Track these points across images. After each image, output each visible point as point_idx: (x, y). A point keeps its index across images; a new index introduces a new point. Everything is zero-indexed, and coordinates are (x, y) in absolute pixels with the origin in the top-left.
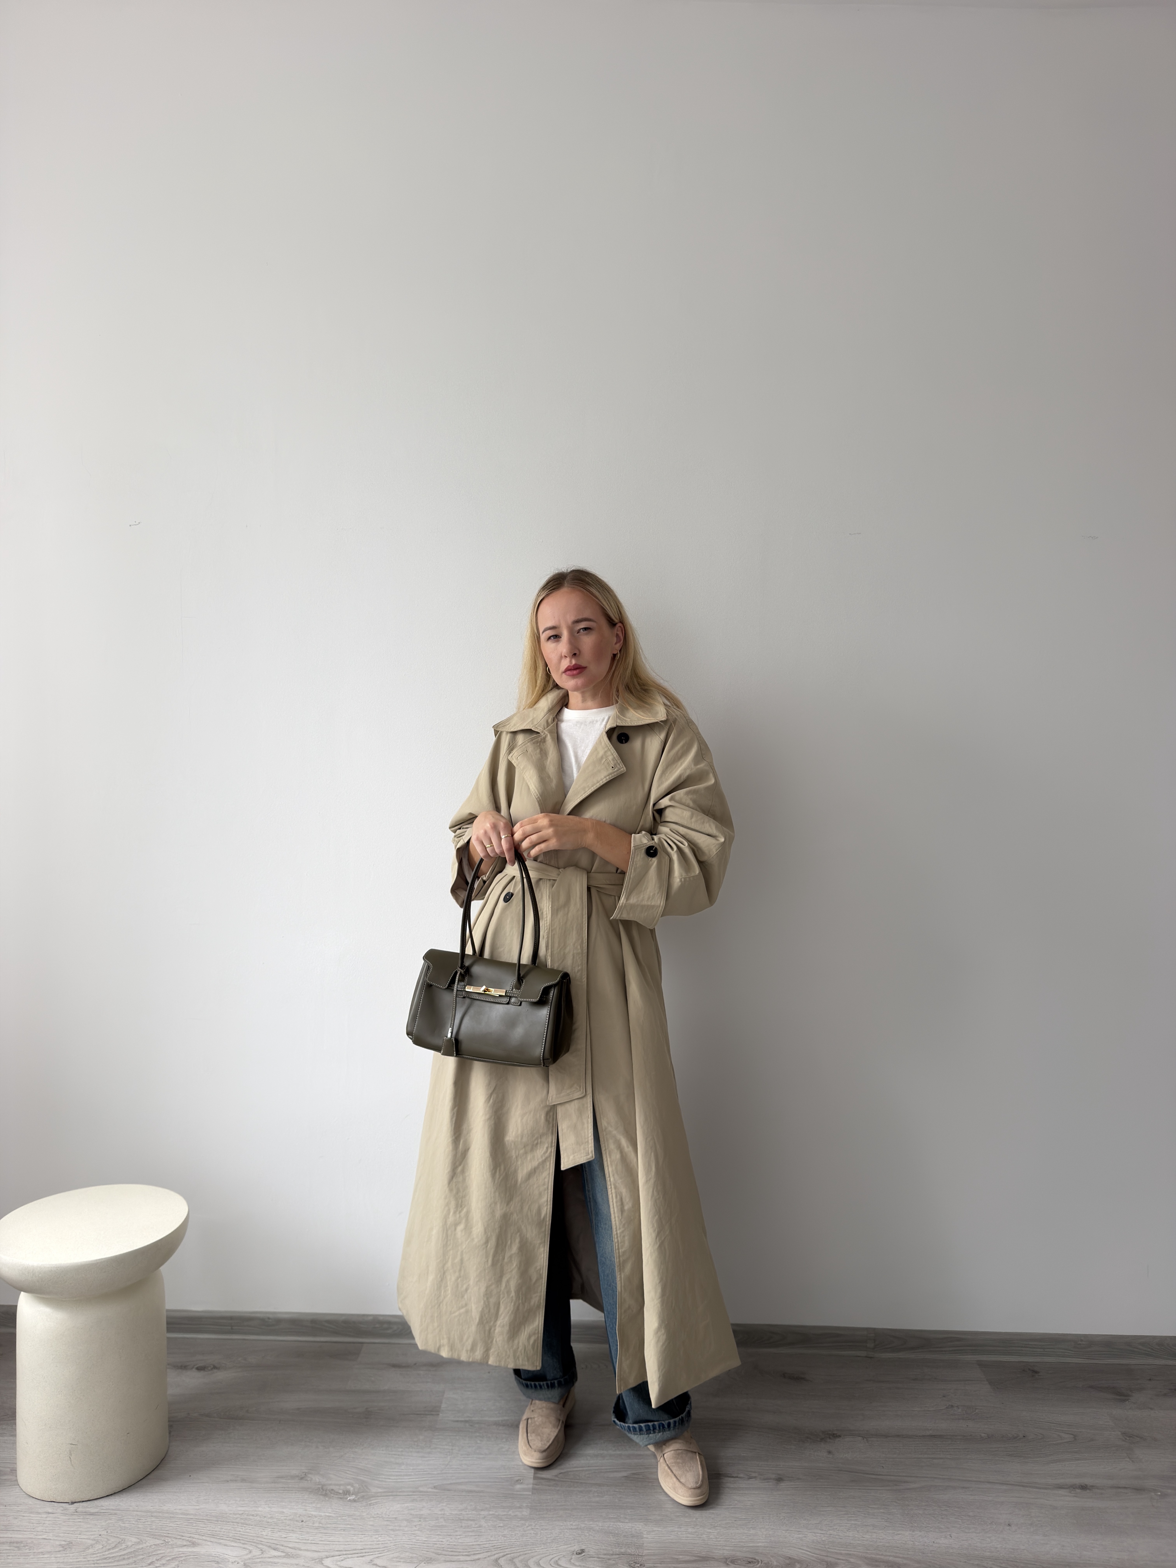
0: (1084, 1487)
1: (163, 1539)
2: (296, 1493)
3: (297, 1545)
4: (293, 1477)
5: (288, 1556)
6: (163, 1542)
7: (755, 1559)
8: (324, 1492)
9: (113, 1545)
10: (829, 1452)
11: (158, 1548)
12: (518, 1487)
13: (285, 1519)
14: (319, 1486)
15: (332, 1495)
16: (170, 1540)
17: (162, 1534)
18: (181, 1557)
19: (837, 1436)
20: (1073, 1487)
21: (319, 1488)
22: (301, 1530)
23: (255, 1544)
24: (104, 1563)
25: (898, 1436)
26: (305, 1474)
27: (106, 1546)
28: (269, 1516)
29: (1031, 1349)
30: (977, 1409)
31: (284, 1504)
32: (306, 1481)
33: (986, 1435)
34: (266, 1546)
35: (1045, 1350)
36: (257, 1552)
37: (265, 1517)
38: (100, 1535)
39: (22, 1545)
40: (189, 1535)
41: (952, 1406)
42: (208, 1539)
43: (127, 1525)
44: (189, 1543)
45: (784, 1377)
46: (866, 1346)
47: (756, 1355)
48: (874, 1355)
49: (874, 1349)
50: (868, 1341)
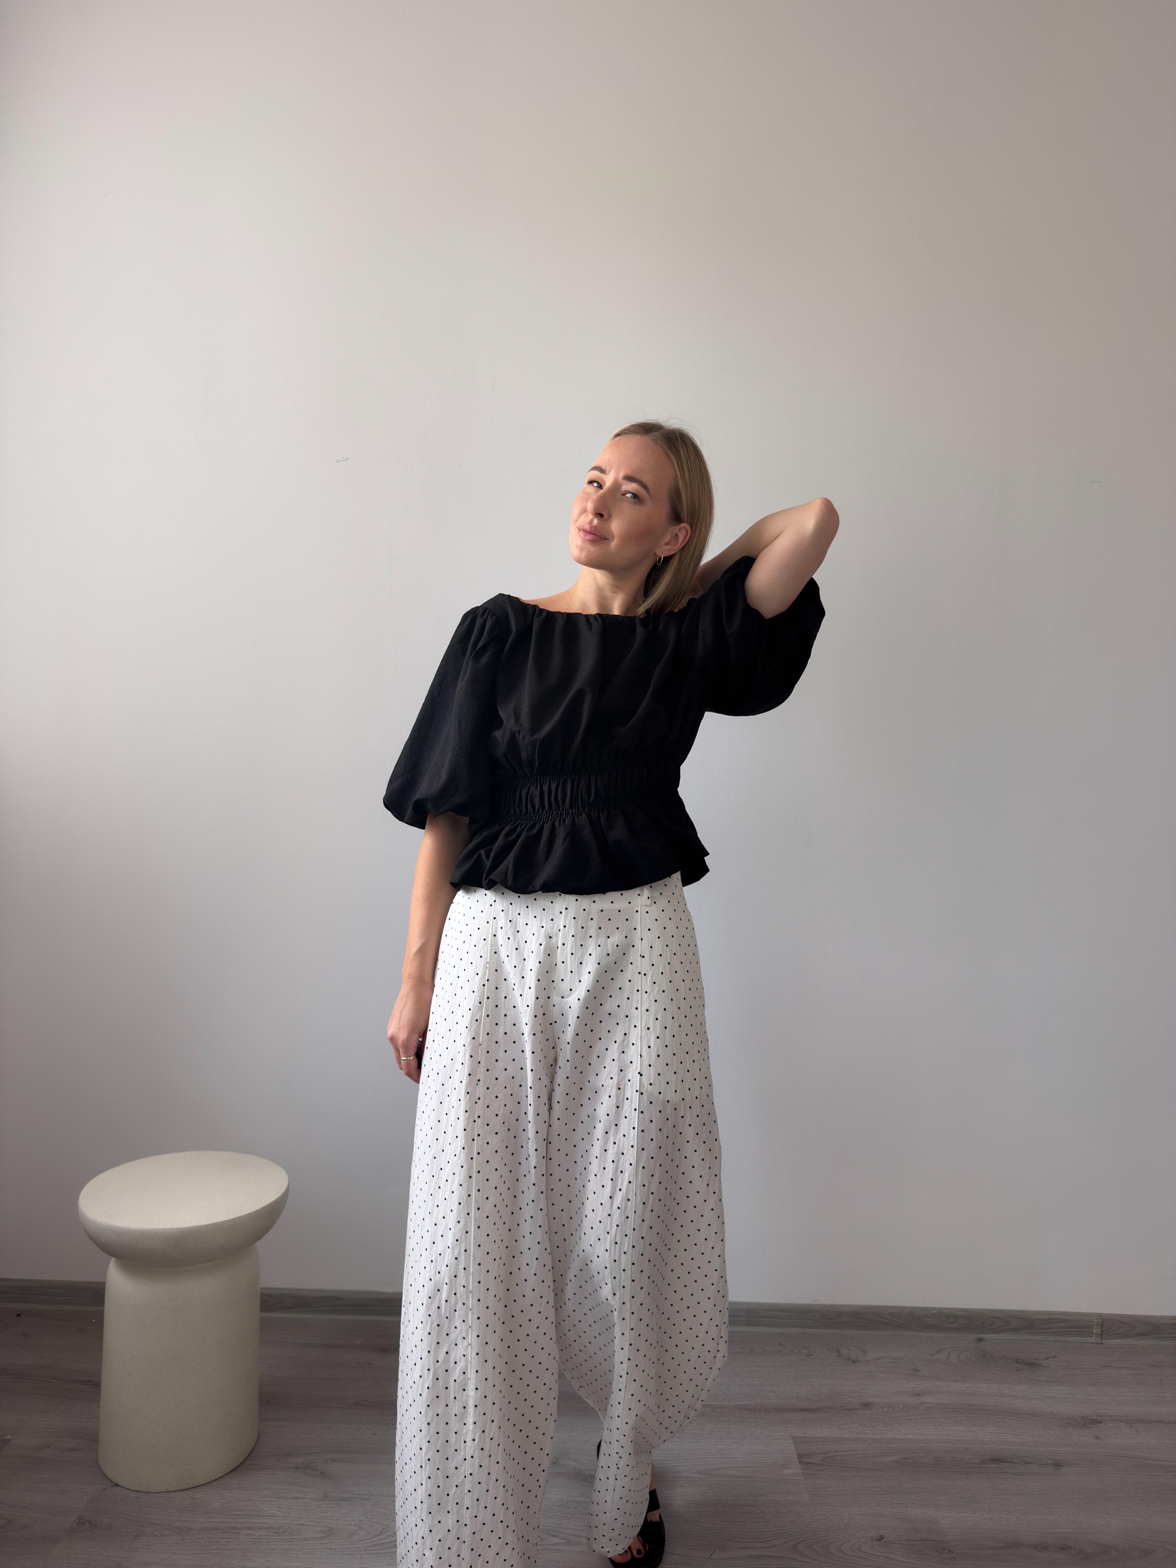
10: (1097, 1438)
12: (786, 1472)
19: (1098, 1422)
24: (376, 1550)
25: (1161, 1422)
27: (371, 1533)
38: (361, 1521)
39: (281, 1531)
45: (1018, 1363)
46: (1093, 1332)
47: (981, 1340)
48: (1101, 1341)
49: (1101, 1335)
50: (1095, 1327)
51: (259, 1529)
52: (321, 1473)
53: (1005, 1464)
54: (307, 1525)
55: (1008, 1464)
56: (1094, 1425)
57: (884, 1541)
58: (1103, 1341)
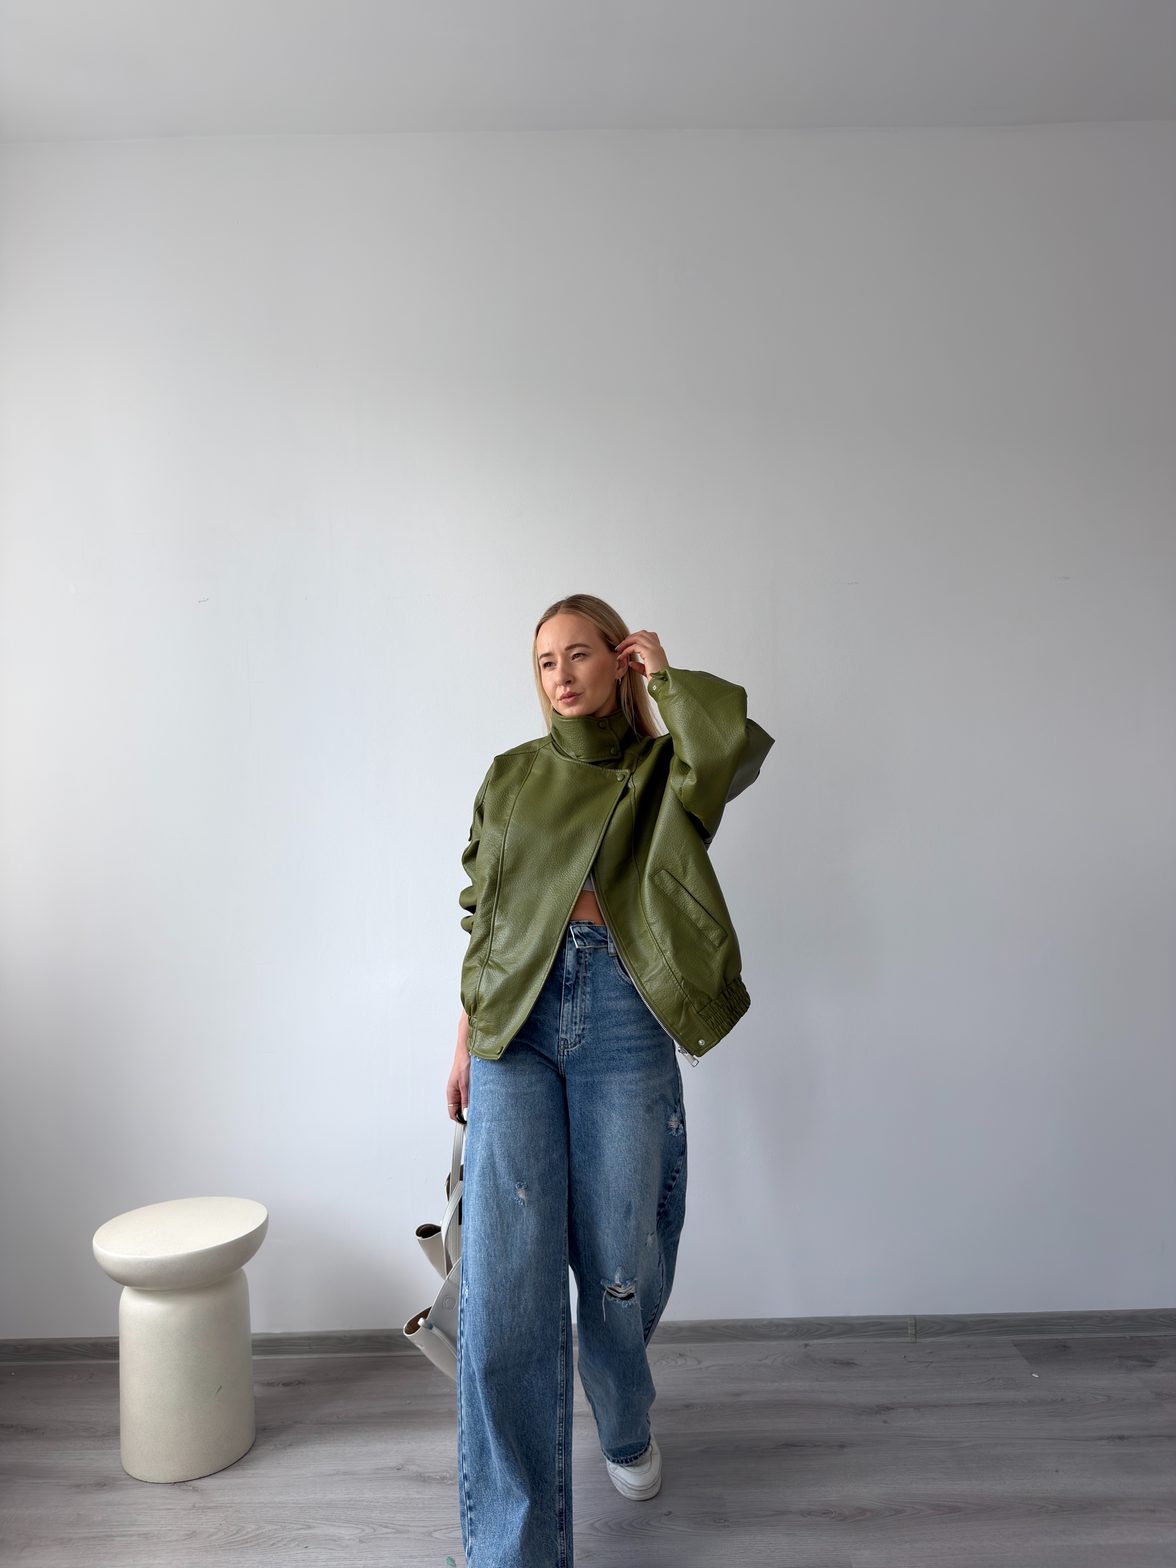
0: (1121, 1438)
1: (280, 1524)
2: (396, 1481)
3: (406, 1523)
4: (391, 1468)
5: (398, 1532)
6: (281, 1527)
7: (829, 1511)
8: (423, 1479)
9: (235, 1532)
10: (885, 1422)
11: (277, 1532)
13: (390, 1503)
14: (417, 1474)
15: (430, 1481)
16: (286, 1524)
17: (279, 1521)
18: (299, 1538)
19: (890, 1409)
20: (1111, 1438)
21: (417, 1476)
22: (407, 1511)
23: (365, 1524)
24: (229, 1546)
25: (947, 1406)
26: (402, 1466)
27: (228, 1533)
28: (376, 1501)
29: (1060, 1327)
30: (1015, 1380)
31: (387, 1490)
32: (404, 1472)
33: (1027, 1400)
34: (377, 1524)
35: (1074, 1327)
36: (369, 1531)
37: (371, 1502)
38: (221, 1524)
39: (150, 1536)
40: (305, 1520)
41: (993, 1379)
42: (323, 1522)
43: (244, 1515)
44: (305, 1527)
45: (835, 1363)
46: (908, 1332)
47: (806, 1345)
48: (916, 1340)
49: (915, 1335)
50: (909, 1328)
51: (132, 1535)
52: (193, 1488)
53: (796, 1448)
54: (174, 1530)
55: (799, 1448)
56: (885, 1411)
57: (671, 1515)
58: (917, 1341)
